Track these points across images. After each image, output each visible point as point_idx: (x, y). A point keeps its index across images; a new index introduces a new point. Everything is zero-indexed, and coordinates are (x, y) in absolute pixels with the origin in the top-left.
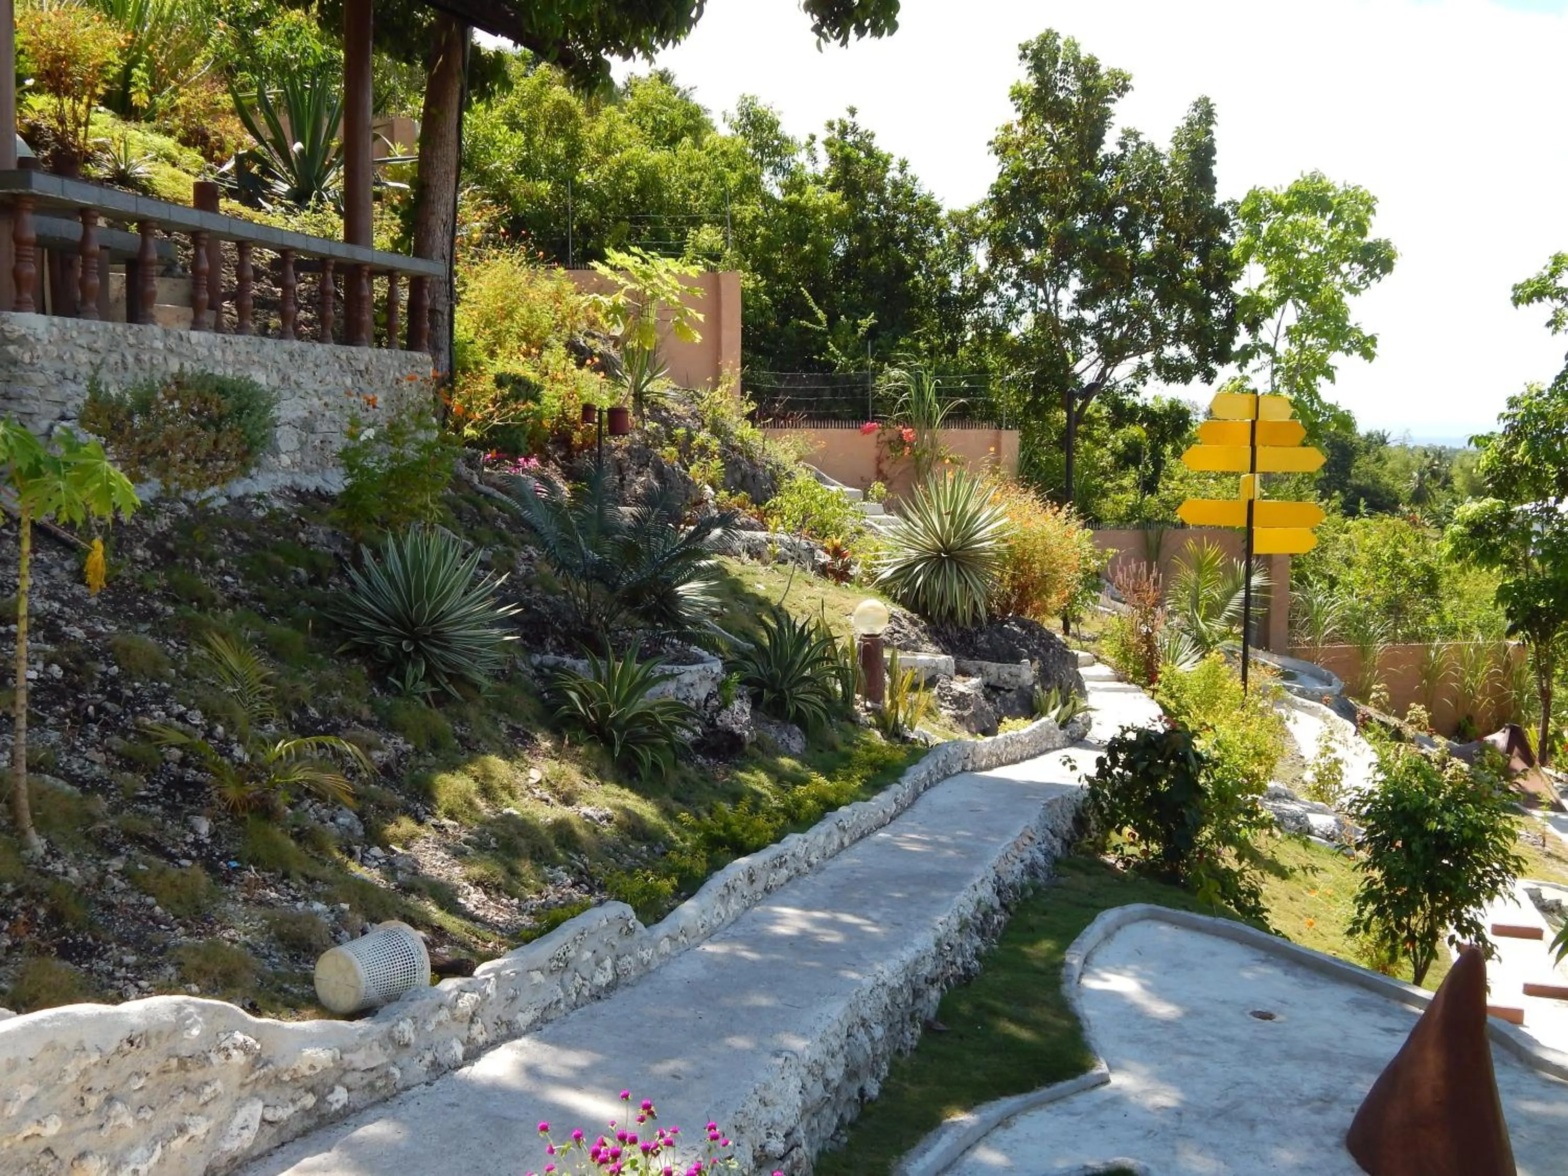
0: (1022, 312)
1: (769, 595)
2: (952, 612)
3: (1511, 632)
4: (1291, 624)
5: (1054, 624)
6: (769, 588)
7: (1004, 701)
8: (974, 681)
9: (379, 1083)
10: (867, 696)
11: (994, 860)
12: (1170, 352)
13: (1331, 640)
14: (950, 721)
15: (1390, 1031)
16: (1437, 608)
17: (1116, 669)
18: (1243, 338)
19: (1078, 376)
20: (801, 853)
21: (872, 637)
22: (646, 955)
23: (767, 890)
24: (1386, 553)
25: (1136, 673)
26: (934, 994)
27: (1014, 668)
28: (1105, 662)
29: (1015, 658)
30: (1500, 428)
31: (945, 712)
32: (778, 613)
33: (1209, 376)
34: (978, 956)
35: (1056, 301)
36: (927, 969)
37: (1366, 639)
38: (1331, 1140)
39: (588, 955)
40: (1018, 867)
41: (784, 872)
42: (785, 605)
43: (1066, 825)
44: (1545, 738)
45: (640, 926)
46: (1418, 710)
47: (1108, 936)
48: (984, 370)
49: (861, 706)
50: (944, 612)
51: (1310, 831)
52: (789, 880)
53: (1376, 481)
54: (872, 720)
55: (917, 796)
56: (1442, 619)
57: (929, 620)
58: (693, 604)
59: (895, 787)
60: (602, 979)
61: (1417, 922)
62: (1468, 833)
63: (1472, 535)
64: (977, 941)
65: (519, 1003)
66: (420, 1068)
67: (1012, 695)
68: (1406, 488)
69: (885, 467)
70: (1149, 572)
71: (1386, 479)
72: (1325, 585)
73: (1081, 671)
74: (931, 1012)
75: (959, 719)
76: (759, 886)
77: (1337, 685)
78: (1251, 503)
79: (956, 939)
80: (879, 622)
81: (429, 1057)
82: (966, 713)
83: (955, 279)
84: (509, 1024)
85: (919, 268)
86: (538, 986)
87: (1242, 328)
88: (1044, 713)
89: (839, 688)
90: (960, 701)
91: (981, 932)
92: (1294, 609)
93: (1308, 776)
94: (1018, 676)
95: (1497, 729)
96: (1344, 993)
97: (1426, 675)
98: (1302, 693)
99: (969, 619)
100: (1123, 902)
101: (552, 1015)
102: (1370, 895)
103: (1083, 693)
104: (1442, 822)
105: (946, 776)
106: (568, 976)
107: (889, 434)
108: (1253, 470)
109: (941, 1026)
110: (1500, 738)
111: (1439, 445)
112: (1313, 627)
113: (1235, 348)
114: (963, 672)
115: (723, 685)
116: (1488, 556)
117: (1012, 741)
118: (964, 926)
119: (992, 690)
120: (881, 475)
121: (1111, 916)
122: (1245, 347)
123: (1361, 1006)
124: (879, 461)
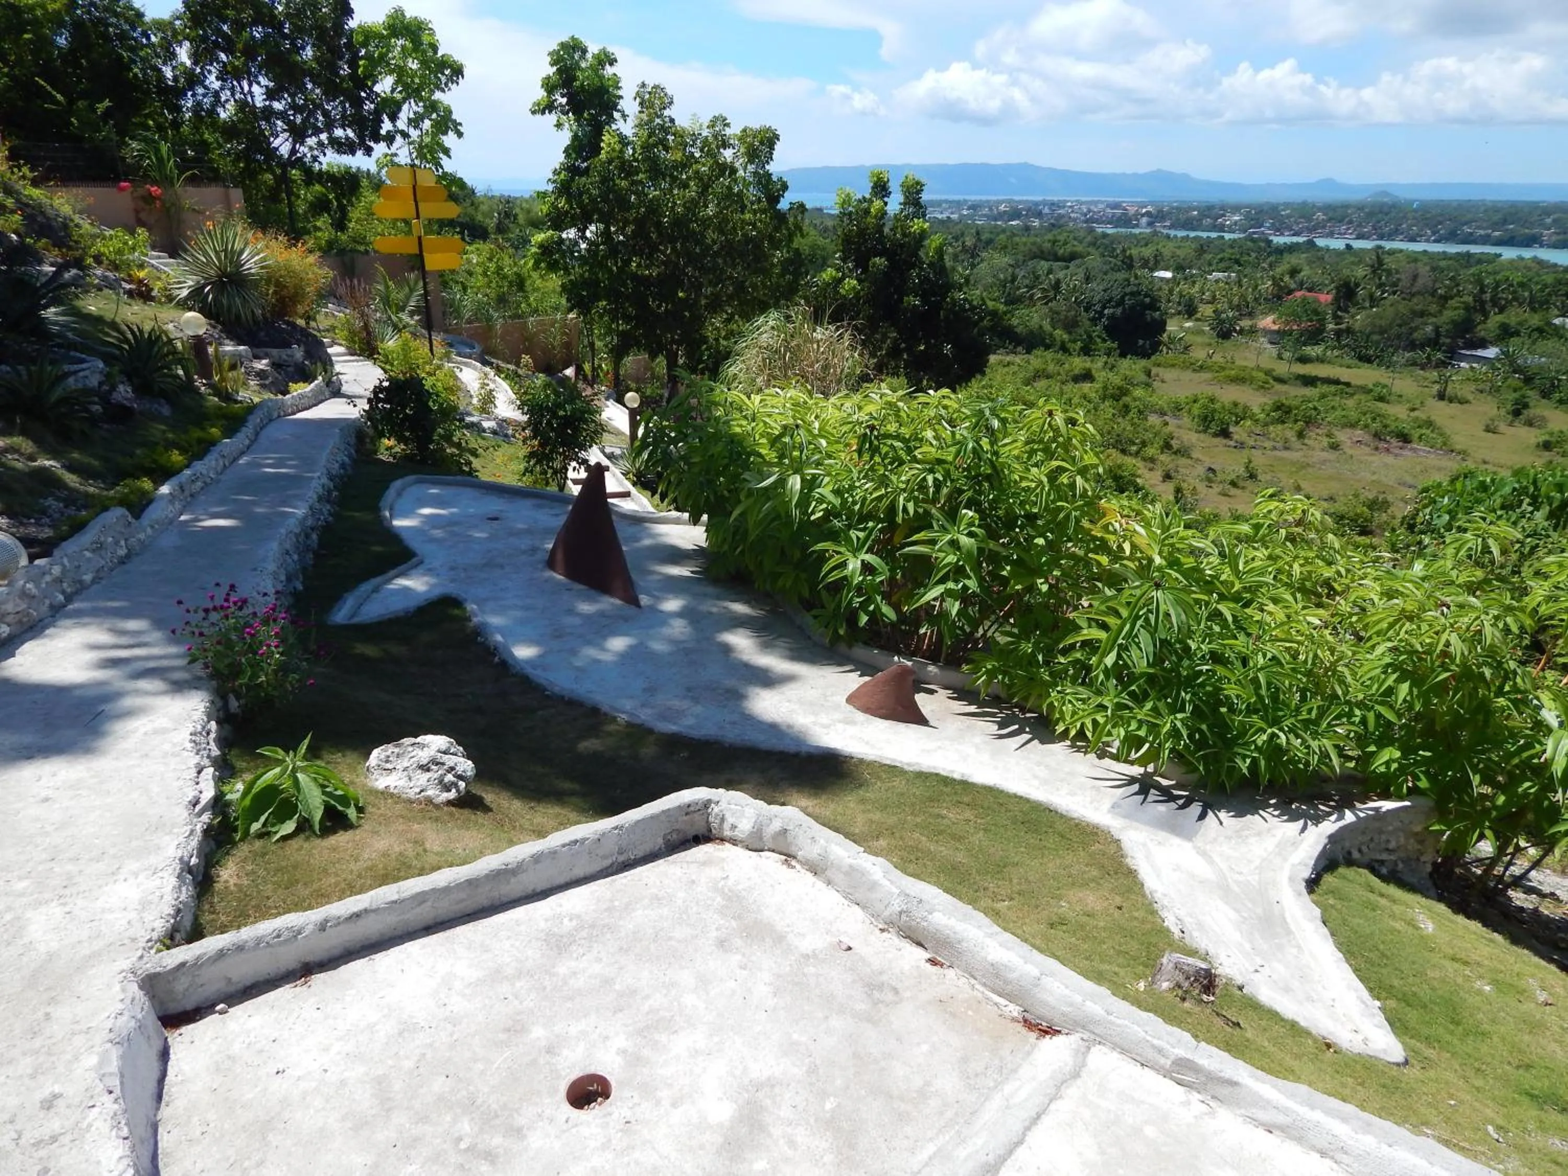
0: (227, 101)
1: (102, 313)
2: (238, 317)
3: (570, 310)
4: (444, 313)
5: (301, 322)
6: (99, 309)
7: (286, 372)
8: (264, 361)
9: (25, 620)
10: (202, 377)
11: (323, 462)
12: (339, 132)
13: (469, 322)
14: (257, 388)
15: (557, 515)
16: (526, 298)
17: (347, 348)
18: (387, 126)
19: (277, 149)
20: (204, 472)
21: (197, 337)
22: (142, 536)
23: (192, 495)
24: (492, 266)
25: (361, 349)
26: (314, 536)
27: (289, 351)
28: (340, 345)
29: (289, 346)
30: (550, 187)
31: (252, 383)
32: (114, 325)
33: (369, 151)
34: (330, 514)
35: (250, 92)
36: (310, 522)
37: (489, 319)
38: (540, 566)
39: (110, 539)
40: (337, 466)
41: (199, 484)
42: (118, 320)
43: (353, 441)
44: (594, 369)
45: (134, 521)
46: (526, 359)
47: (399, 494)
48: (204, 143)
49: (199, 382)
50: (233, 317)
51: (484, 431)
52: (202, 488)
53: (473, 220)
54: (209, 391)
55: (257, 434)
56: (529, 305)
57: (223, 324)
58: (56, 323)
59: (244, 429)
60: (122, 552)
61: (557, 465)
62: (578, 414)
63: (543, 254)
64: (328, 507)
65: (83, 569)
66: (44, 609)
67: (291, 369)
68: (491, 224)
69: (143, 216)
70: (359, 284)
71: (479, 217)
72: (460, 287)
73: (330, 350)
74: (315, 546)
75: (263, 386)
76: (187, 493)
77: (478, 349)
78: (420, 238)
79: (317, 506)
80: (200, 326)
81: (47, 602)
82: (267, 382)
83: (168, 73)
84: (81, 582)
85: (135, 62)
86: (89, 560)
87: (385, 117)
88: (315, 378)
89: (181, 372)
90: (261, 374)
91: (328, 501)
92: (444, 302)
93: (475, 401)
94: (292, 356)
95: (567, 367)
96: (529, 503)
97: (527, 339)
98: (459, 355)
99: (251, 322)
100: (401, 477)
101: (101, 575)
102: (531, 455)
103: (332, 365)
104: (565, 411)
105: (271, 420)
106: (103, 552)
107: (140, 191)
108: (418, 217)
109: (324, 552)
110: (570, 372)
111: (506, 194)
112: (458, 315)
113: (383, 132)
114: (257, 357)
115: (108, 376)
116: (553, 267)
117: (301, 397)
118: (320, 499)
119: (276, 365)
120: (142, 224)
121: (398, 484)
122: (388, 132)
123: (539, 506)
124: (137, 211)
